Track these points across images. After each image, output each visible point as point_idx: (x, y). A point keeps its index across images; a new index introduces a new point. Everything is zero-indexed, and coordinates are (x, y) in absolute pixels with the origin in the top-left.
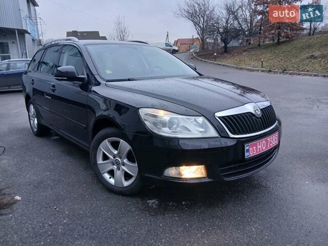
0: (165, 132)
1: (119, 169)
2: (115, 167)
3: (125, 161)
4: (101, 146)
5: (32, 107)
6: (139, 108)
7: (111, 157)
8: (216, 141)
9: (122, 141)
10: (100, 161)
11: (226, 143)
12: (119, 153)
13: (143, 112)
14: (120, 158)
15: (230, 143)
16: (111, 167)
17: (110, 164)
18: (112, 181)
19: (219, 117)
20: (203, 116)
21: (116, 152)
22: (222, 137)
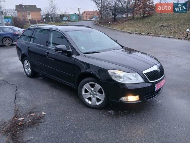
0: (121, 81)
1: (94, 97)
2: (92, 96)
3: (98, 93)
4: (84, 86)
5: (26, 61)
6: (108, 70)
7: (90, 91)
8: (144, 84)
9: (96, 84)
10: (83, 93)
11: (148, 85)
12: (94, 90)
13: (110, 72)
14: (95, 92)
15: (149, 85)
16: (89, 96)
17: (89, 95)
18: (90, 103)
19: (144, 73)
20: (138, 73)
21: (93, 89)
22: (146, 82)
